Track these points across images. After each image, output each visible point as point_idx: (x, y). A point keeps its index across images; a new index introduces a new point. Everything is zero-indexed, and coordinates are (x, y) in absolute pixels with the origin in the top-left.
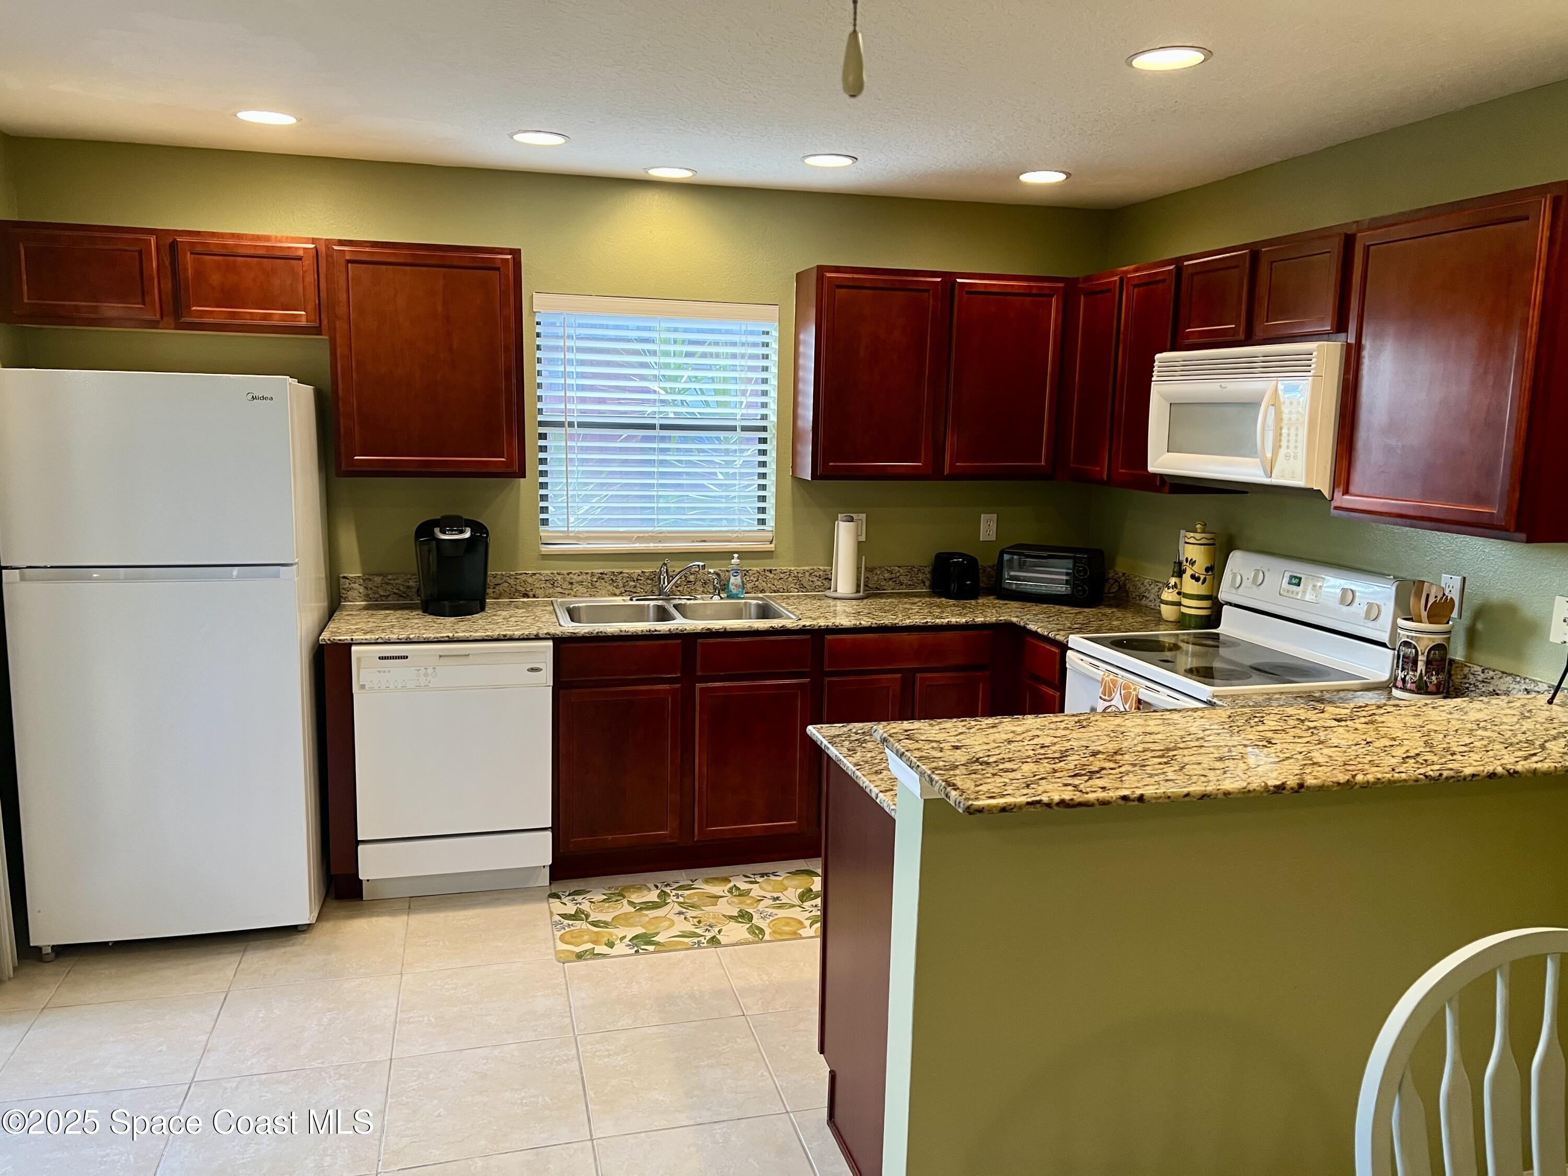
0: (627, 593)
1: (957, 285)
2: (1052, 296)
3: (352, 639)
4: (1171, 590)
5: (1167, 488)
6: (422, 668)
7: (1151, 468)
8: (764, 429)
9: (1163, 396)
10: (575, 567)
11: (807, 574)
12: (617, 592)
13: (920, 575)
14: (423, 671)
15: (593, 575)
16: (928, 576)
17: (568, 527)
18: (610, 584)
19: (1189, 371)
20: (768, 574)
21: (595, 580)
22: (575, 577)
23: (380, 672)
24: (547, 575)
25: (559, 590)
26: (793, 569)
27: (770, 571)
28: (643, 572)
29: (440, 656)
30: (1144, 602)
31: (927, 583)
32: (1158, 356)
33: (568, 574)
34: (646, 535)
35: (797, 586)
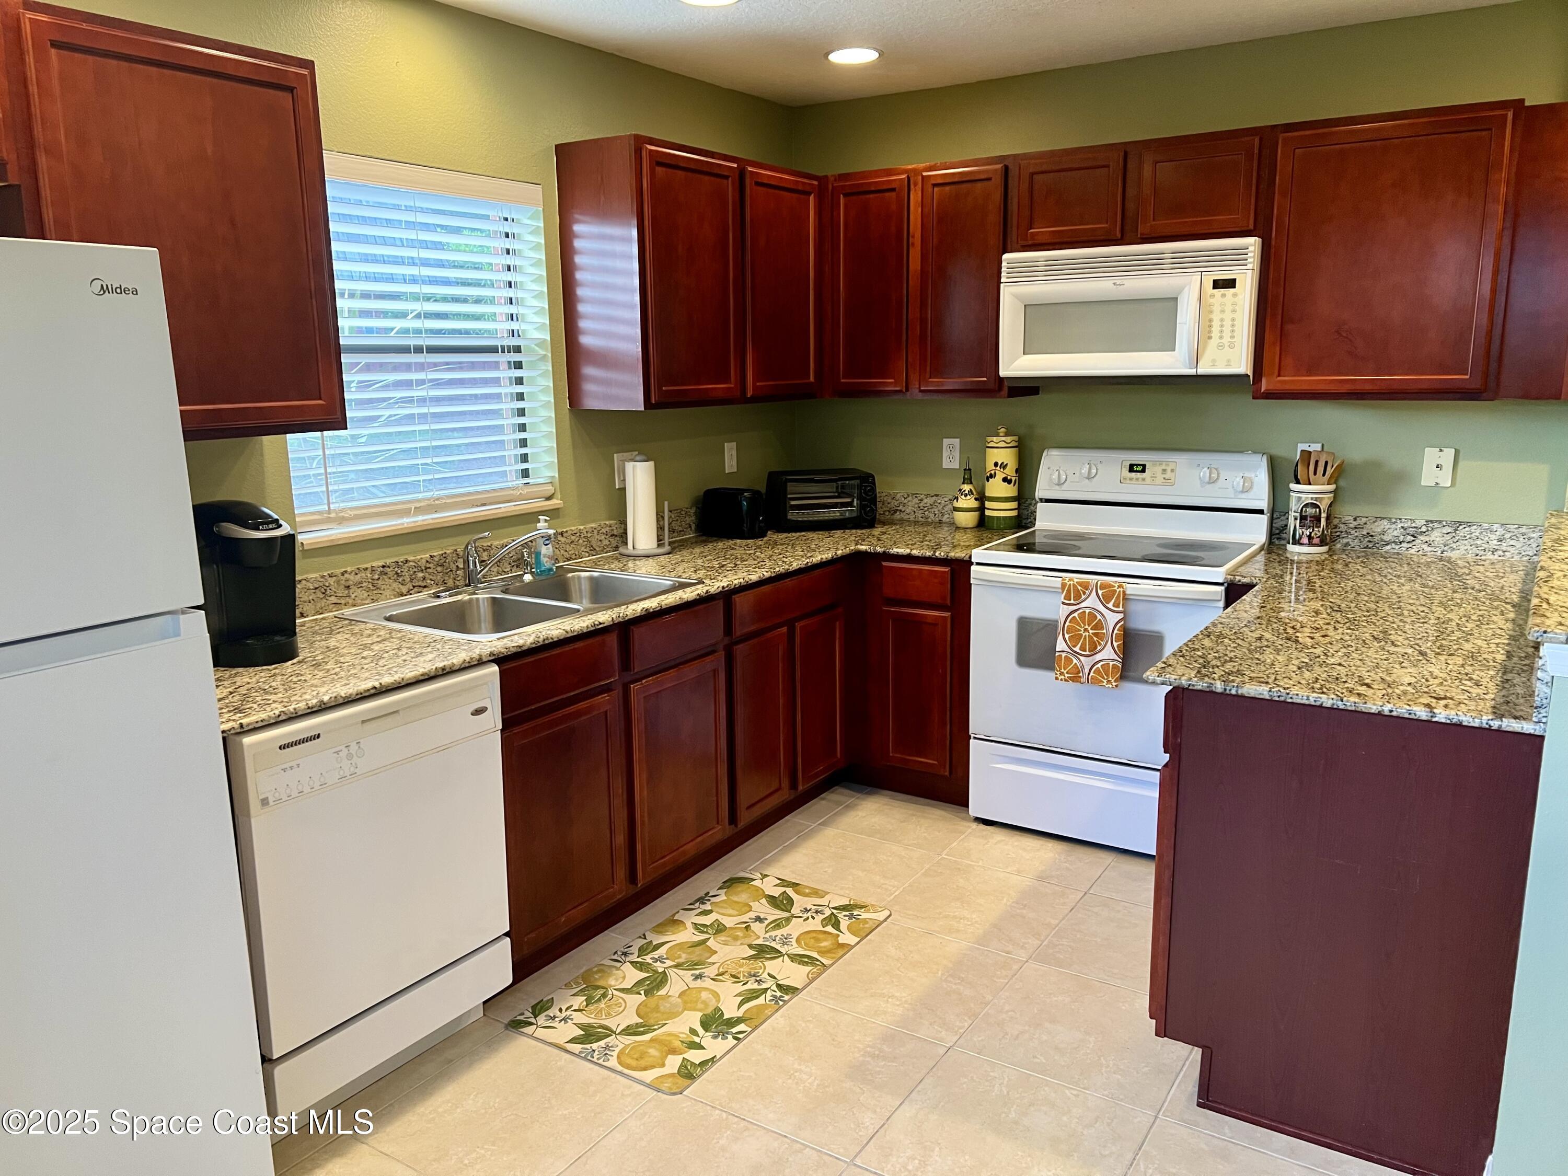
0: (416, 589)
1: (748, 175)
2: (809, 194)
3: (241, 726)
4: (969, 497)
5: (1005, 391)
6: (343, 747)
7: (1003, 373)
8: (518, 349)
9: (1017, 296)
10: (348, 563)
11: (596, 532)
12: (404, 590)
14: (345, 752)
15: (373, 570)
16: (693, 518)
17: (329, 504)
18: (395, 580)
20: (560, 538)
21: (377, 577)
22: (352, 577)
23: (284, 770)
24: (316, 580)
25: (333, 599)
26: (582, 527)
27: (562, 534)
28: (431, 556)
29: (363, 722)
31: (693, 527)
32: (1006, 256)
33: (343, 574)
34: (422, 504)
35: (588, 550)
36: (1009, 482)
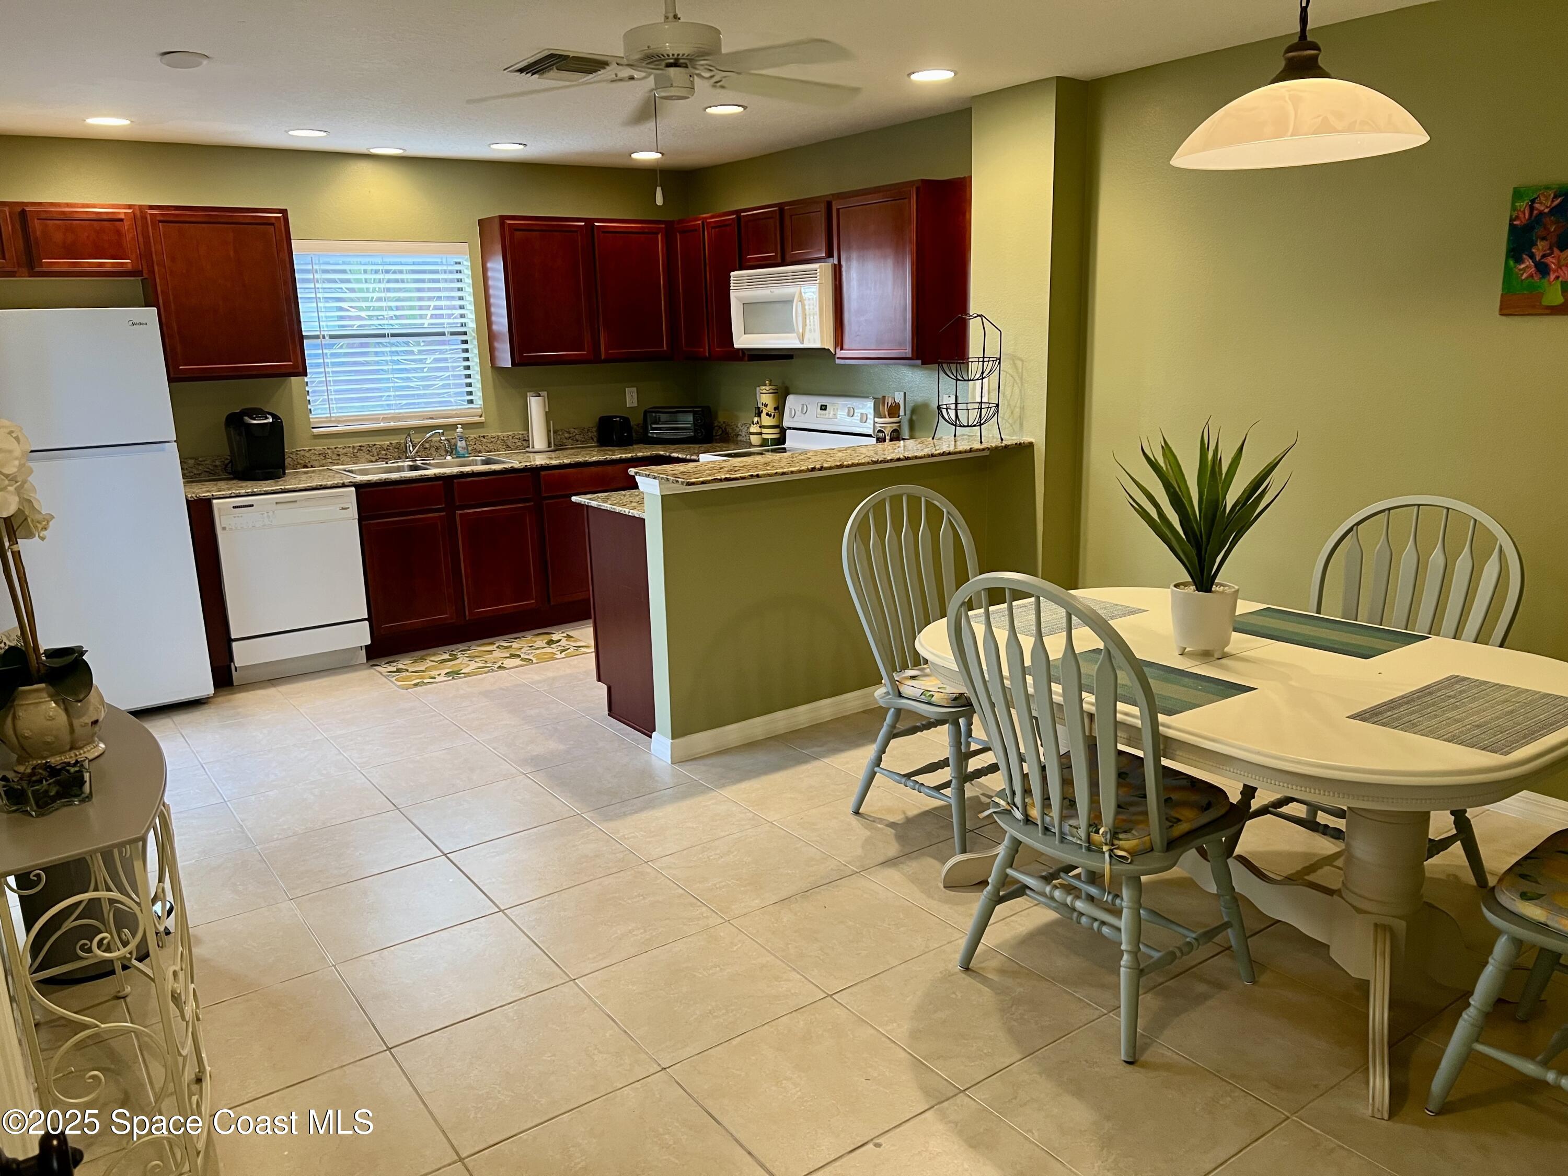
0: (380, 460)
1: (595, 228)
2: (658, 234)
3: (213, 495)
4: (755, 425)
5: (746, 358)
6: (265, 513)
7: (736, 346)
8: (465, 333)
9: (737, 298)
10: (340, 444)
11: (510, 437)
12: (373, 459)
13: (589, 434)
14: (266, 514)
15: (354, 447)
16: (595, 434)
17: (330, 414)
18: (368, 454)
19: (752, 282)
20: (482, 439)
21: (356, 451)
22: (341, 450)
23: (235, 517)
24: (320, 450)
25: (330, 460)
26: (499, 434)
27: (484, 437)
28: (391, 443)
29: (277, 503)
30: (739, 438)
31: (595, 439)
32: (732, 274)
33: (335, 448)
34: (389, 416)
35: (504, 447)
36: (770, 416)
